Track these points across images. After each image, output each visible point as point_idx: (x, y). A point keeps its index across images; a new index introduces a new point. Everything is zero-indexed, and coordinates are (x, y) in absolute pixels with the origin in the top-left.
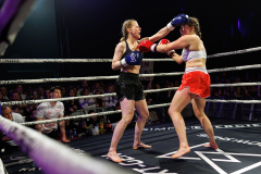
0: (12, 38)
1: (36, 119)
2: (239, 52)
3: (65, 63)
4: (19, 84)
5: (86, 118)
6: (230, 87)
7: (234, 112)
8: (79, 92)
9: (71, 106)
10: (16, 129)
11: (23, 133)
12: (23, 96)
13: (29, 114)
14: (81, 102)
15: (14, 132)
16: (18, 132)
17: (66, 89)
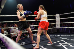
5: (25, 33)
10: (4, 37)
11: (6, 40)
12: (7, 26)
15: (3, 39)
16: (4, 39)
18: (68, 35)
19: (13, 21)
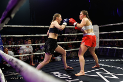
0: (13, 16)
1: (19, 54)
2: (118, 24)
3: (33, 28)
4: (12, 37)
6: (113, 41)
7: (115, 53)
8: (40, 42)
9: (36, 48)
12: (13, 43)
13: (16, 52)
14: (41, 46)
15: (12, 61)
17: (34, 40)
18: (111, 60)
19: (22, 36)
